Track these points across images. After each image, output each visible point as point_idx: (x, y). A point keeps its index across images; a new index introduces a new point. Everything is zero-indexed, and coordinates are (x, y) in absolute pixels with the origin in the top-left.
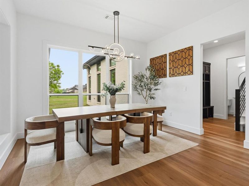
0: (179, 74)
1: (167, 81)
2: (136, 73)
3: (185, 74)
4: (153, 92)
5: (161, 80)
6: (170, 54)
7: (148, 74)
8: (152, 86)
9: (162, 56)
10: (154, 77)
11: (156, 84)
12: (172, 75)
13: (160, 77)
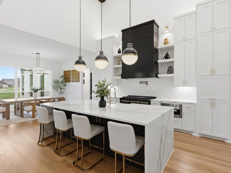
0: (75, 81)
1: (71, 84)
3: (77, 81)
5: (68, 84)
6: (72, 71)
9: (69, 71)
12: (73, 82)
13: (68, 82)
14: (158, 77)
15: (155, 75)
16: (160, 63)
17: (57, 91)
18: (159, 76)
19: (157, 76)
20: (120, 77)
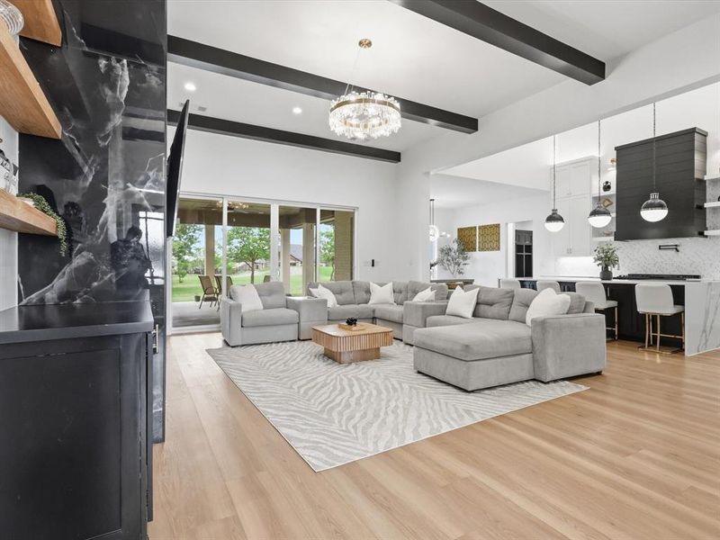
0: (488, 249)
1: (477, 255)
2: (443, 246)
3: (493, 249)
4: (461, 266)
5: (470, 254)
6: (480, 228)
7: (455, 246)
8: (461, 261)
9: (471, 228)
10: (463, 250)
11: (465, 258)
12: (481, 249)
13: (469, 250)
14: (706, 236)
15: (696, 233)
16: (710, 208)
17: (446, 269)
18: (706, 233)
19: (701, 234)
20: (612, 238)
